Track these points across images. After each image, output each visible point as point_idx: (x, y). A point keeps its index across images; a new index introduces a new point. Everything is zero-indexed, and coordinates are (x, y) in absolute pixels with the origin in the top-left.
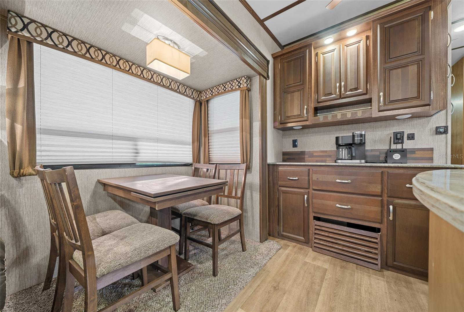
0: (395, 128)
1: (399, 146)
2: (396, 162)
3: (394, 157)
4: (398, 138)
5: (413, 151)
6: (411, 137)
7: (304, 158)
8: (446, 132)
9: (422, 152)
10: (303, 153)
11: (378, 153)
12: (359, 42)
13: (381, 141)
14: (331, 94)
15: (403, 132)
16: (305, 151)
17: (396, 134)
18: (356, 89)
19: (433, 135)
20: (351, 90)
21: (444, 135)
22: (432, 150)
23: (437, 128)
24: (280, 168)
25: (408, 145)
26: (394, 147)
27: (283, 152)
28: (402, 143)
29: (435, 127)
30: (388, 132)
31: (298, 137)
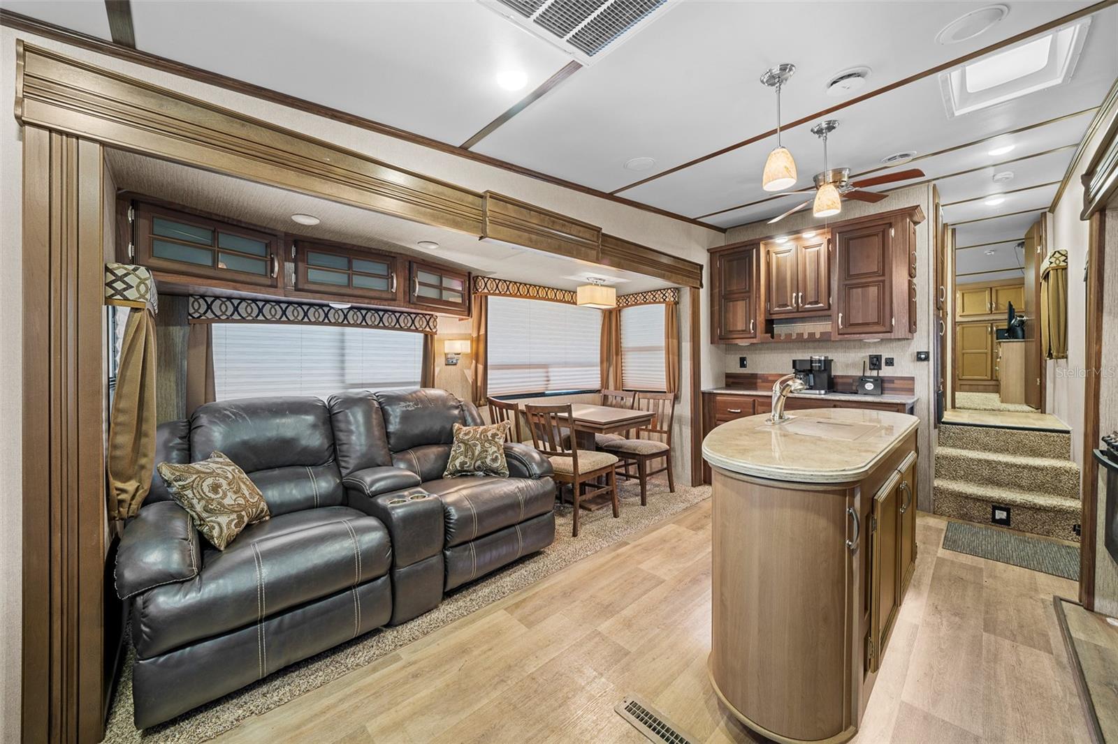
0: (871, 350)
1: (874, 373)
2: (867, 393)
3: (866, 386)
4: (875, 362)
5: (892, 380)
6: (890, 362)
7: (756, 383)
8: (927, 359)
9: (901, 381)
10: (754, 376)
11: (851, 381)
12: (820, 245)
13: (854, 365)
14: (786, 305)
15: (881, 356)
16: (757, 374)
17: (871, 357)
18: (817, 303)
19: (914, 361)
20: (810, 303)
21: (926, 363)
22: (912, 379)
23: (919, 353)
24: (718, 398)
25: (886, 371)
26: (868, 373)
27: (726, 374)
28: (879, 368)
29: (916, 351)
30: (864, 355)
31: (747, 354)
